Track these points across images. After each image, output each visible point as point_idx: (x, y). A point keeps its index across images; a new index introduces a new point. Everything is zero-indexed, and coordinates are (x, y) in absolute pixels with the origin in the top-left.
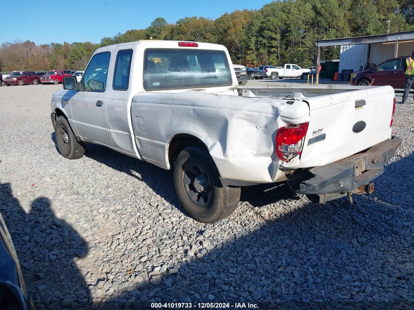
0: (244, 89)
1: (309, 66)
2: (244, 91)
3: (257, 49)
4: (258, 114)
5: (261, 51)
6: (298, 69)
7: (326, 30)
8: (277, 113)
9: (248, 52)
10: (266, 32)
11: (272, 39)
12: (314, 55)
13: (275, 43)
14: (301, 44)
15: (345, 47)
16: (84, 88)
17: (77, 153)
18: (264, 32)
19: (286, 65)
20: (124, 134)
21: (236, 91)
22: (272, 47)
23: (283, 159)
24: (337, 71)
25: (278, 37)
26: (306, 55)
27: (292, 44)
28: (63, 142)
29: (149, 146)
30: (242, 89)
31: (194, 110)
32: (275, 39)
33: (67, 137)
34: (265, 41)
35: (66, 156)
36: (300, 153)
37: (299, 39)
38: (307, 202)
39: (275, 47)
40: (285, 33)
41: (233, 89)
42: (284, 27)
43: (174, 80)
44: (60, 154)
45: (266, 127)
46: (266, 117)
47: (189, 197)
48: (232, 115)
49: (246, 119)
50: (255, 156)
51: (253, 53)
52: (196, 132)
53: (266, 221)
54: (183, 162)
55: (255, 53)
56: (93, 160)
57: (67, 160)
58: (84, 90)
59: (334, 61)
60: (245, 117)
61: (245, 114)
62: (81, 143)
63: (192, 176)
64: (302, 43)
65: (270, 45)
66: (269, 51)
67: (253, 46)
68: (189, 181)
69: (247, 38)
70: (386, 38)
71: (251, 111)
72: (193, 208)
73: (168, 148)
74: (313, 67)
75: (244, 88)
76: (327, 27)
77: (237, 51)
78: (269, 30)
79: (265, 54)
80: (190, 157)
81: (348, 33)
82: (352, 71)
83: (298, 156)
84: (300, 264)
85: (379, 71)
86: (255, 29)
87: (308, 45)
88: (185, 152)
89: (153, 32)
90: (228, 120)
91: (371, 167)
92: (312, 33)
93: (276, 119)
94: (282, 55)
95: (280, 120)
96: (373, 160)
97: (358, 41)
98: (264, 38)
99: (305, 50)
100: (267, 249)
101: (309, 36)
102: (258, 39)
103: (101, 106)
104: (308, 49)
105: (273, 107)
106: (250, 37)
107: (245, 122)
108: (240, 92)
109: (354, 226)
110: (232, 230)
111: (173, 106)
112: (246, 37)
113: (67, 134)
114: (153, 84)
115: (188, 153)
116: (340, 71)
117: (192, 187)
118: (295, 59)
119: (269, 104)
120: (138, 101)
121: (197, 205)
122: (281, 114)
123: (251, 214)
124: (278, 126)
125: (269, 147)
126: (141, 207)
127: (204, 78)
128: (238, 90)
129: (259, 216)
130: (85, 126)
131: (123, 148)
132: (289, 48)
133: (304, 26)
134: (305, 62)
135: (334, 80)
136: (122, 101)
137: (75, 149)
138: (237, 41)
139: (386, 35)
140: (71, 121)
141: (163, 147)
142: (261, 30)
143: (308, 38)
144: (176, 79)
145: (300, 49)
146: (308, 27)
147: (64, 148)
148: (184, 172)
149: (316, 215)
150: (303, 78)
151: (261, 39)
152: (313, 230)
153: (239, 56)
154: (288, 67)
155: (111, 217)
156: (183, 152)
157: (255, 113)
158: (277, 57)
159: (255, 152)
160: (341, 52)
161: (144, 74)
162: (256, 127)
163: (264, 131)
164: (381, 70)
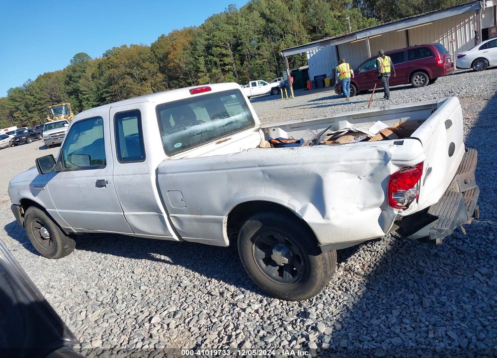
0: (271, 128)
1: (273, 79)
2: (271, 130)
3: (209, 70)
4: (361, 162)
5: (214, 70)
6: (265, 84)
7: (281, 37)
8: (386, 158)
9: (199, 74)
10: (214, 49)
11: (224, 55)
12: (274, 66)
13: (227, 60)
14: (257, 56)
15: (311, 53)
16: (65, 167)
17: (67, 249)
18: (212, 49)
19: (250, 83)
20: (149, 215)
21: (261, 131)
22: (225, 65)
23: (399, 207)
24: (308, 78)
25: (230, 52)
26: (266, 67)
27: (248, 58)
28: (40, 240)
29: (195, 224)
30: (268, 129)
31: (263, 171)
32: (226, 56)
33: (46, 232)
34: (215, 59)
35: (51, 256)
36: (417, 197)
37: (254, 51)
38: (391, 241)
39: (228, 65)
40: (236, 46)
41: (258, 130)
42: (234, 41)
43: (197, 136)
44: (39, 254)
45: (372, 175)
46: (371, 164)
47: (267, 274)
48: (326, 170)
49: (344, 171)
50: (361, 210)
51: (206, 75)
52: (273, 197)
53: (364, 276)
54: (252, 234)
55: (208, 74)
56: (90, 253)
57: (54, 261)
58: (68, 169)
59: (301, 68)
60: (345, 169)
61: (343, 165)
62: (72, 235)
63: (267, 248)
64: (259, 54)
65: (222, 63)
66: (223, 70)
67: (202, 68)
68: (263, 254)
69: (194, 59)
70: (355, 36)
71: (352, 161)
72: (278, 286)
73: (226, 221)
74: (277, 79)
75: (271, 126)
76: (282, 33)
77: (186, 76)
78: (216, 46)
79: (220, 74)
80: (262, 227)
81: (305, 36)
82: (325, 76)
83: (415, 200)
84: (446, 321)
85: (361, 73)
86: (200, 48)
87: (266, 56)
88: (254, 221)
89: (74, 71)
90: (322, 176)
91: (464, 188)
92: (266, 42)
93: (386, 164)
94: (238, 72)
95: (391, 164)
96: (465, 180)
97: (326, 44)
98: (213, 55)
99: (264, 62)
100: (396, 313)
101: (265, 45)
102: (207, 58)
103: (105, 186)
104: (266, 60)
105: (379, 152)
106: (197, 58)
107: (344, 175)
108: (266, 132)
109: (462, 256)
110: (337, 301)
111: (229, 171)
112: (192, 59)
113: (46, 228)
114: (175, 146)
115: (258, 222)
116: (312, 79)
117: (269, 261)
118: (255, 74)
119: (373, 149)
120: (168, 171)
121: (282, 282)
122: (393, 158)
123: (342, 273)
124: (389, 172)
125: (379, 197)
126: (202, 301)
127: (226, 125)
128: (263, 129)
129: (352, 273)
130: (79, 214)
131: (150, 231)
132: (246, 63)
133: (256, 36)
134: (267, 74)
135: (308, 89)
136: (140, 175)
137: (63, 244)
138: (183, 65)
139: (354, 33)
140: (52, 212)
141: (220, 222)
142: (208, 48)
143: (264, 48)
144: (198, 134)
145: (258, 61)
146: (260, 36)
147: (45, 246)
148: (254, 246)
149: (412, 254)
150: (274, 94)
151: (210, 57)
152: (425, 274)
153: (189, 81)
154: (254, 84)
155: (172, 326)
156: (248, 222)
157: (358, 162)
158: (234, 75)
159: (361, 206)
160: (308, 57)
161: (161, 137)
162: (359, 177)
163: (369, 180)
164: (363, 71)
